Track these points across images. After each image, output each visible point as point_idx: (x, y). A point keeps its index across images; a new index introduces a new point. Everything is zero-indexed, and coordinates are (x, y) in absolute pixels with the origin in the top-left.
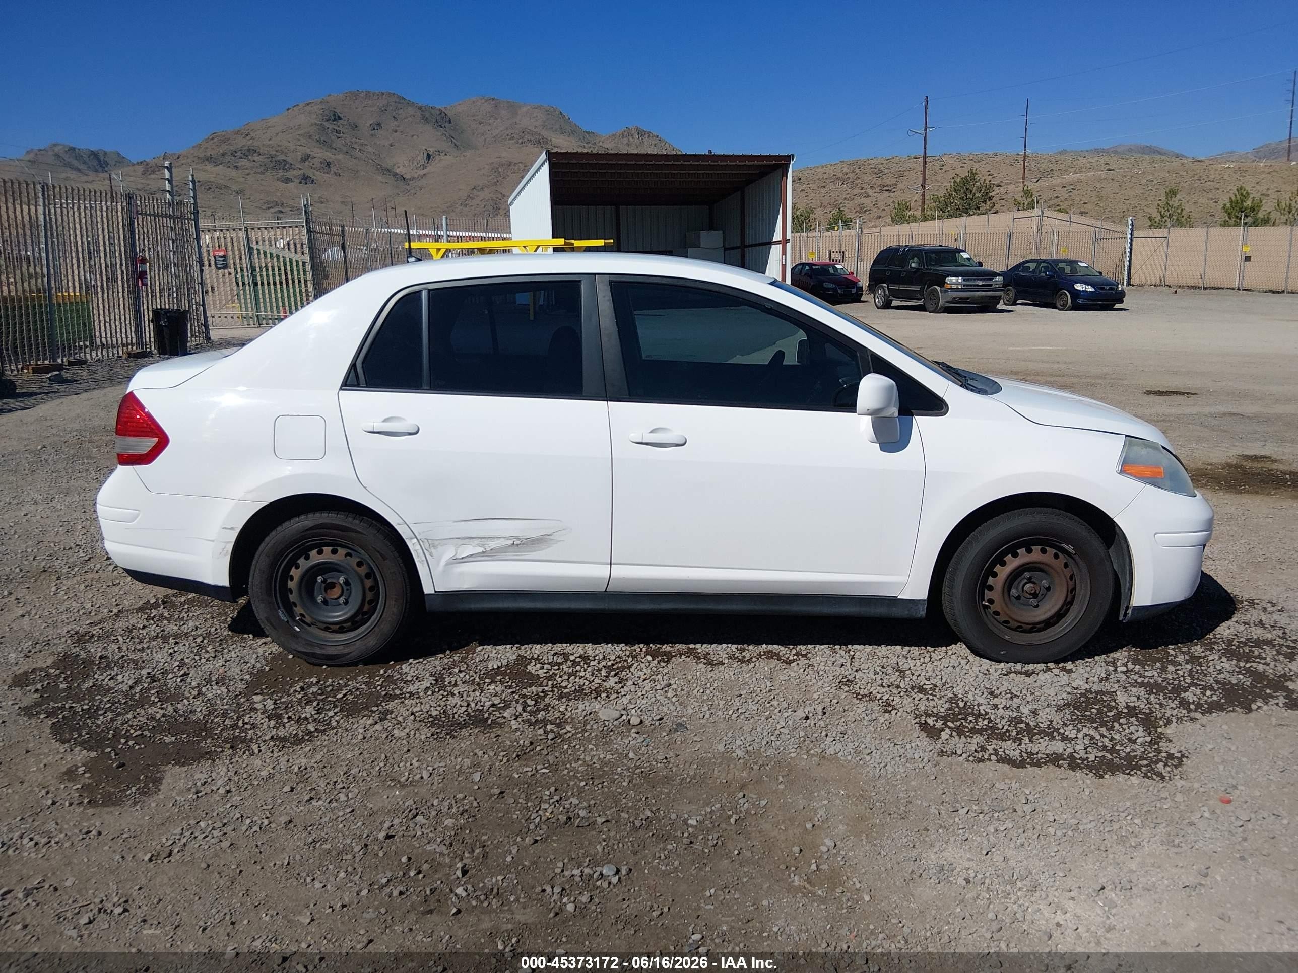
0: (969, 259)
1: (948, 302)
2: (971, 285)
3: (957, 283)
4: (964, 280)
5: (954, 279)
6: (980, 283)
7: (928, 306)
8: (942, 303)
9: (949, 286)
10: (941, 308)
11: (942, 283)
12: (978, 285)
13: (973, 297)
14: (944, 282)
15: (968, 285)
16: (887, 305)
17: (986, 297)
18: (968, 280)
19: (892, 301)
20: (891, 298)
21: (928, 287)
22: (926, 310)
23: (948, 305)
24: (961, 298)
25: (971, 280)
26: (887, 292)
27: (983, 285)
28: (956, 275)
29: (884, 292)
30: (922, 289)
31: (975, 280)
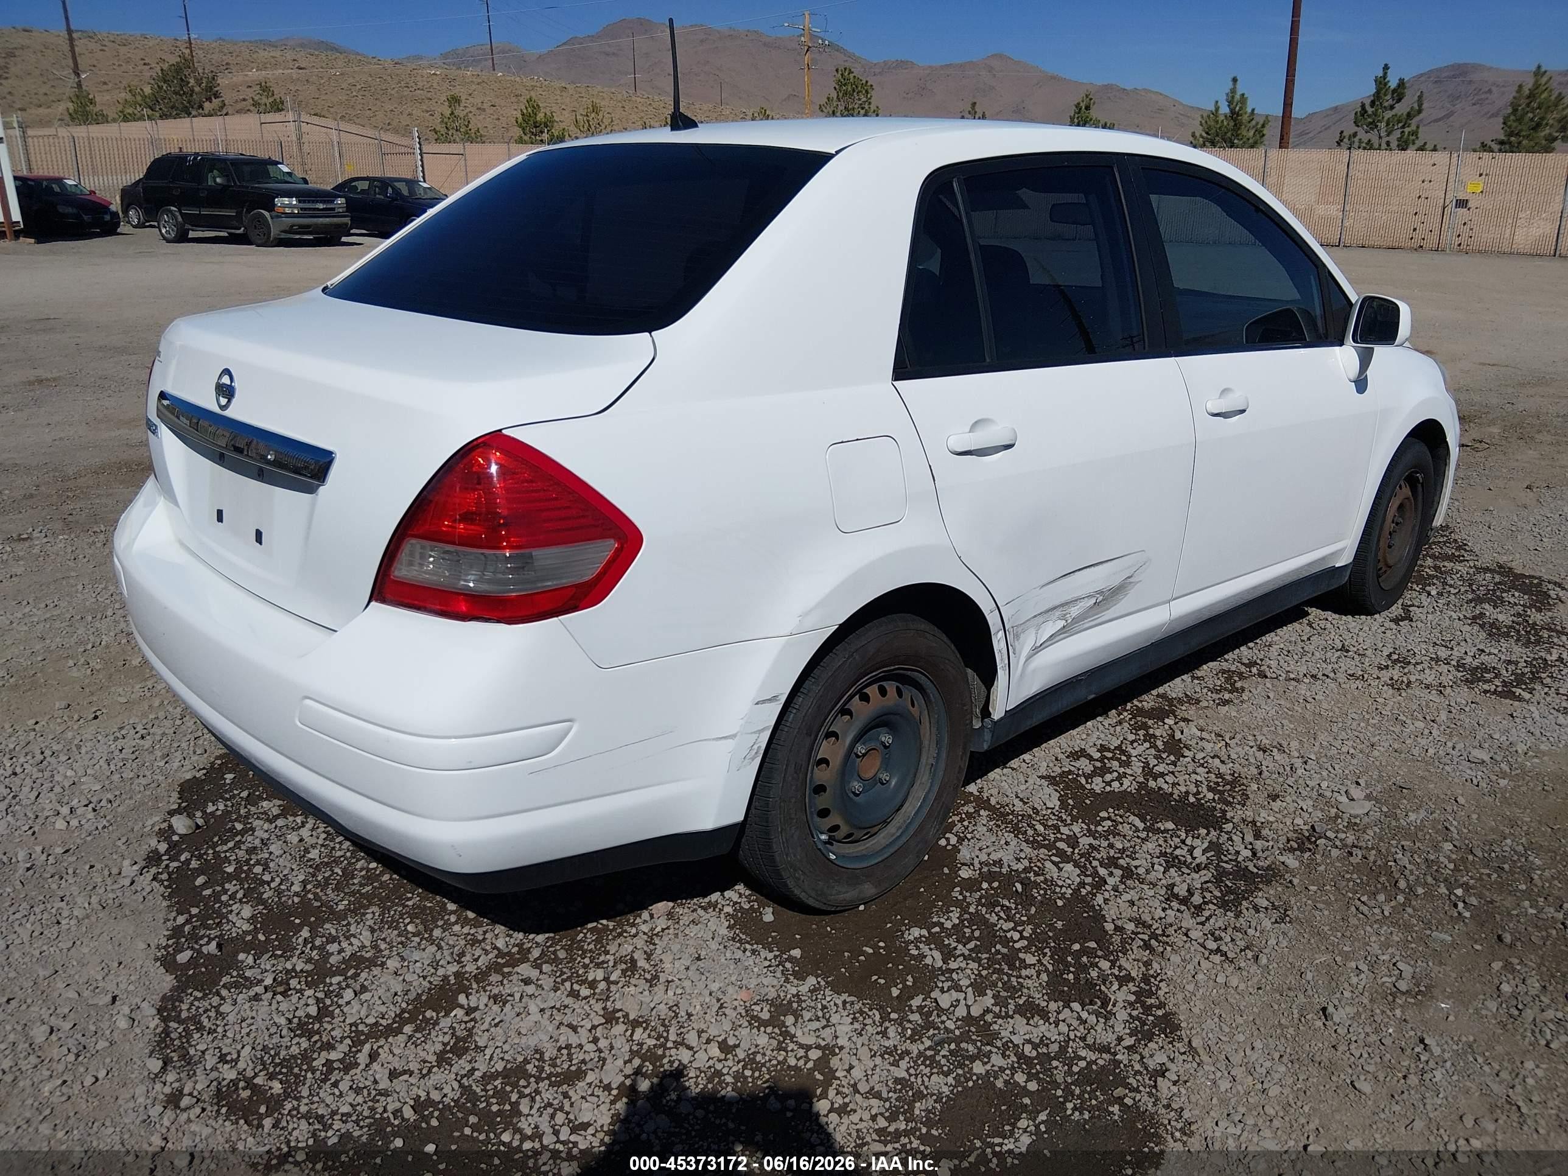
0: (290, 174)
1: (285, 232)
2: (310, 209)
3: (290, 206)
4: (300, 202)
5: (286, 201)
6: (321, 206)
7: (252, 235)
8: (274, 232)
9: (281, 210)
10: (275, 239)
11: (271, 207)
12: (318, 209)
13: (316, 225)
14: (274, 205)
15: (305, 209)
16: (182, 238)
17: (331, 225)
18: (304, 202)
19: (188, 230)
20: (187, 226)
21: (248, 212)
22: (250, 243)
23: (283, 236)
24: (301, 226)
25: (309, 202)
26: (180, 219)
27: (323, 209)
28: (289, 194)
29: (174, 217)
30: (239, 214)
31: (313, 202)
